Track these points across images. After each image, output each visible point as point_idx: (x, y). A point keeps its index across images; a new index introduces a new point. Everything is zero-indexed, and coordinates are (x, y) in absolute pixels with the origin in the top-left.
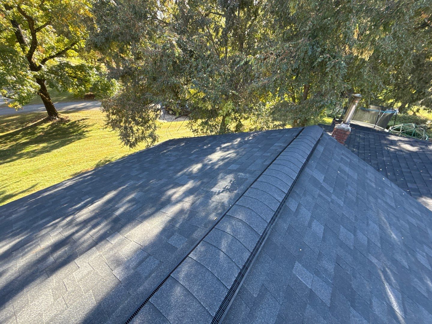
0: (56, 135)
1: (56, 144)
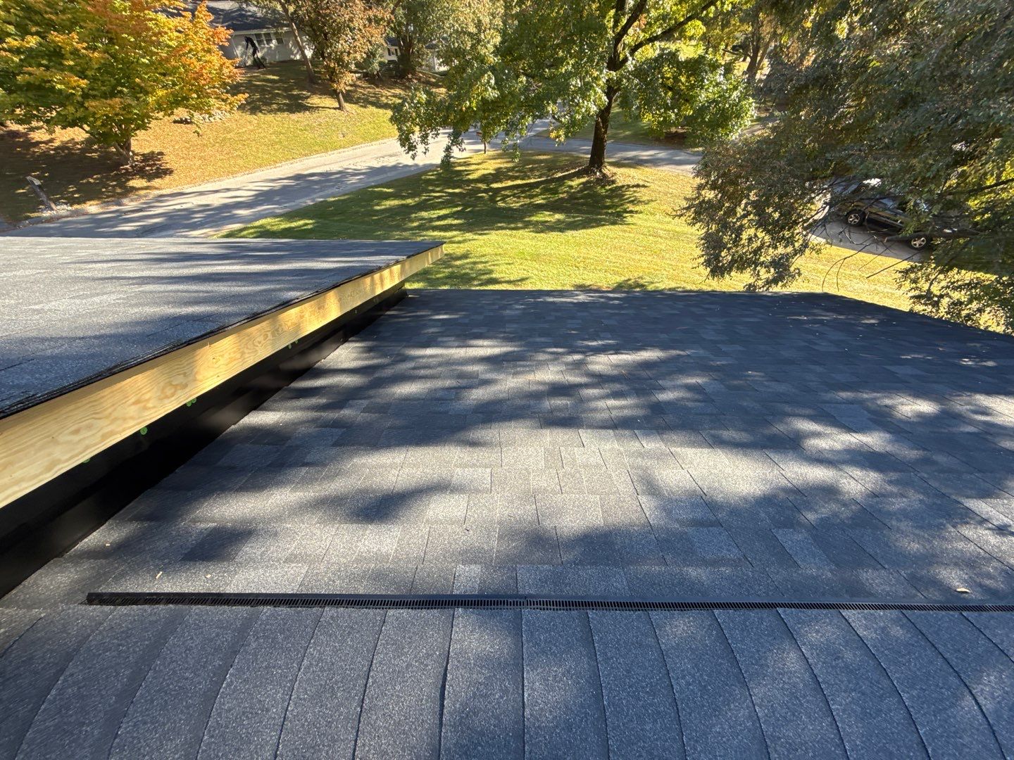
0: (583, 204)
1: (575, 221)
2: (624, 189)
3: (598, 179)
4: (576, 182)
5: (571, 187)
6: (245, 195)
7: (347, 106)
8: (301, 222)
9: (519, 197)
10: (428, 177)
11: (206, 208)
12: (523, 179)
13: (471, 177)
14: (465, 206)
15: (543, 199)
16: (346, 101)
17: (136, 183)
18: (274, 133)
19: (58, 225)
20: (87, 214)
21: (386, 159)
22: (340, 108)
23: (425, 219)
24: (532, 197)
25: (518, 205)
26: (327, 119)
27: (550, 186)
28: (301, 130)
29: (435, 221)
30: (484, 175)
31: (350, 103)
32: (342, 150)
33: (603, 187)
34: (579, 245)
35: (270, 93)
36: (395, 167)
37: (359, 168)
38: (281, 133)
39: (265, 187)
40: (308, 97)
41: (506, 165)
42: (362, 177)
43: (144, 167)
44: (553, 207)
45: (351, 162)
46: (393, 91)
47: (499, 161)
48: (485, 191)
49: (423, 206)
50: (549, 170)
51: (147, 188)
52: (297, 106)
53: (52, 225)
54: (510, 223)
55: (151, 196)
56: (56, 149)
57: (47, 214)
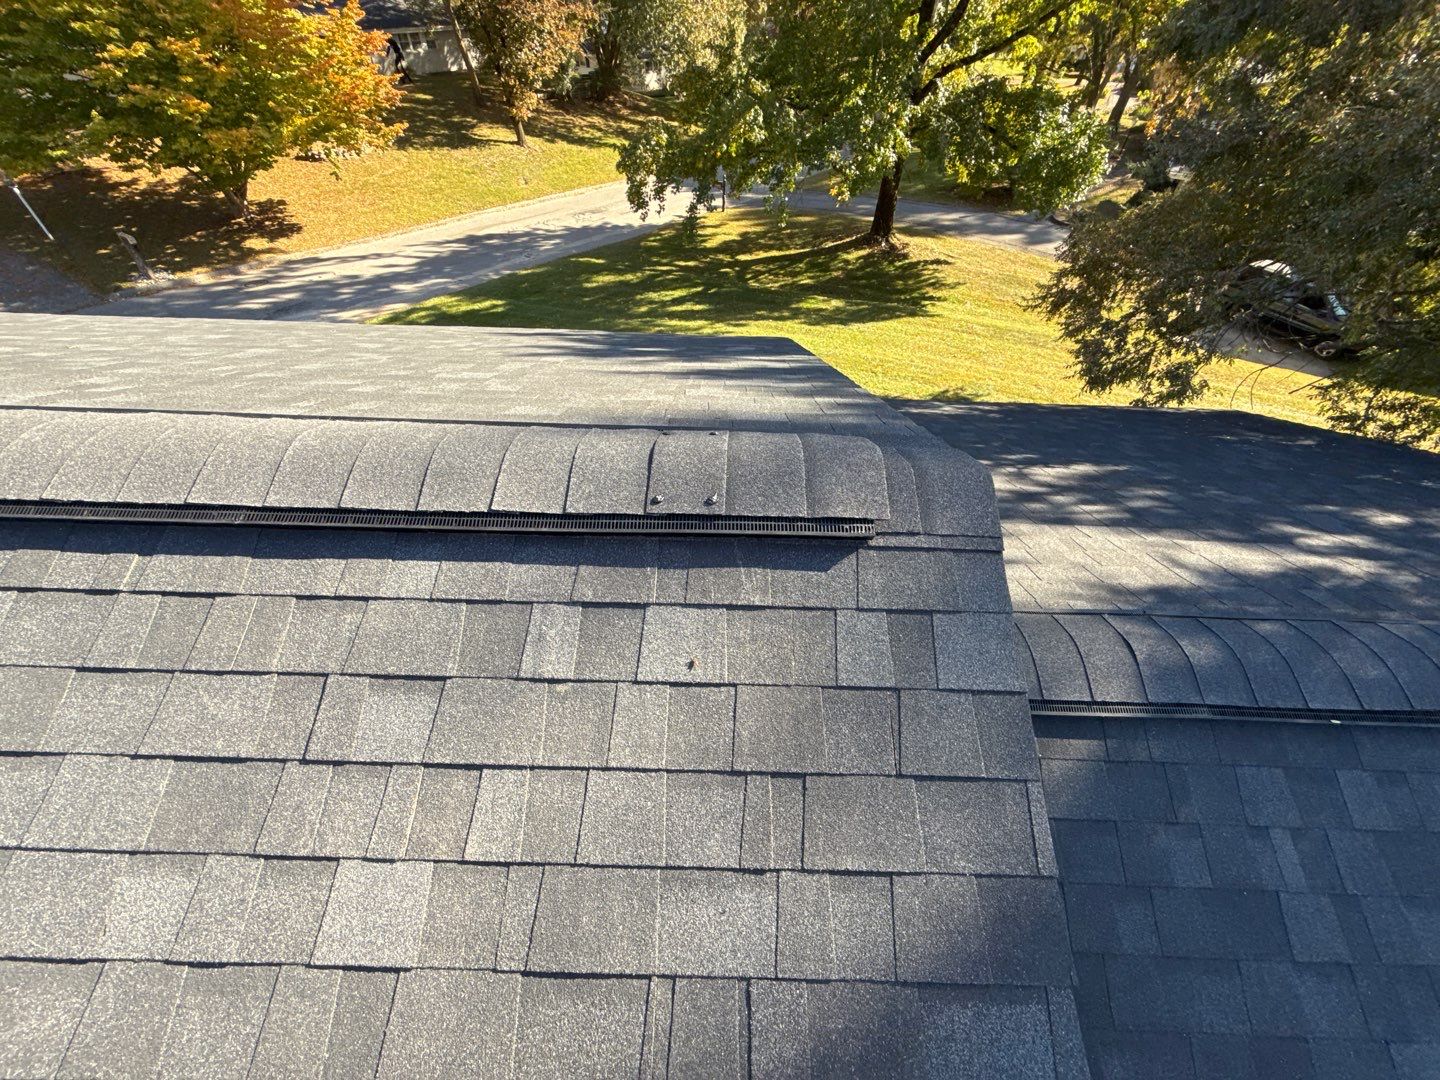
1: (859, 311)
2: (920, 267)
3: (883, 252)
4: (854, 255)
5: (847, 262)
6: (404, 264)
7: (528, 139)
8: (487, 304)
9: (776, 275)
10: (649, 244)
11: (353, 280)
12: (780, 249)
13: (709, 245)
14: (708, 286)
15: (810, 278)
16: (527, 133)
17: (255, 243)
18: (431, 176)
19: (159, 300)
20: (194, 285)
21: (587, 216)
22: (519, 142)
23: (656, 303)
24: (795, 274)
25: (777, 285)
26: (502, 158)
27: (819, 260)
28: (468, 173)
29: (670, 306)
30: (725, 243)
31: (532, 135)
32: (525, 202)
33: (891, 263)
34: (870, 342)
35: (421, 118)
36: (601, 229)
37: (552, 228)
38: (440, 176)
39: (430, 252)
40: (473, 126)
41: (753, 229)
42: (558, 241)
43: (263, 220)
44: (828, 289)
45: (541, 219)
46: (589, 119)
47: (743, 223)
48: (729, 265)
49: (649, 284)
50: (816, 237)
51: (270, 251)
52: (460, 139)
53: (152, 300)
54: (772, 310)
55: (276, 263)
56: (143, 193)
57: (142, 284)
